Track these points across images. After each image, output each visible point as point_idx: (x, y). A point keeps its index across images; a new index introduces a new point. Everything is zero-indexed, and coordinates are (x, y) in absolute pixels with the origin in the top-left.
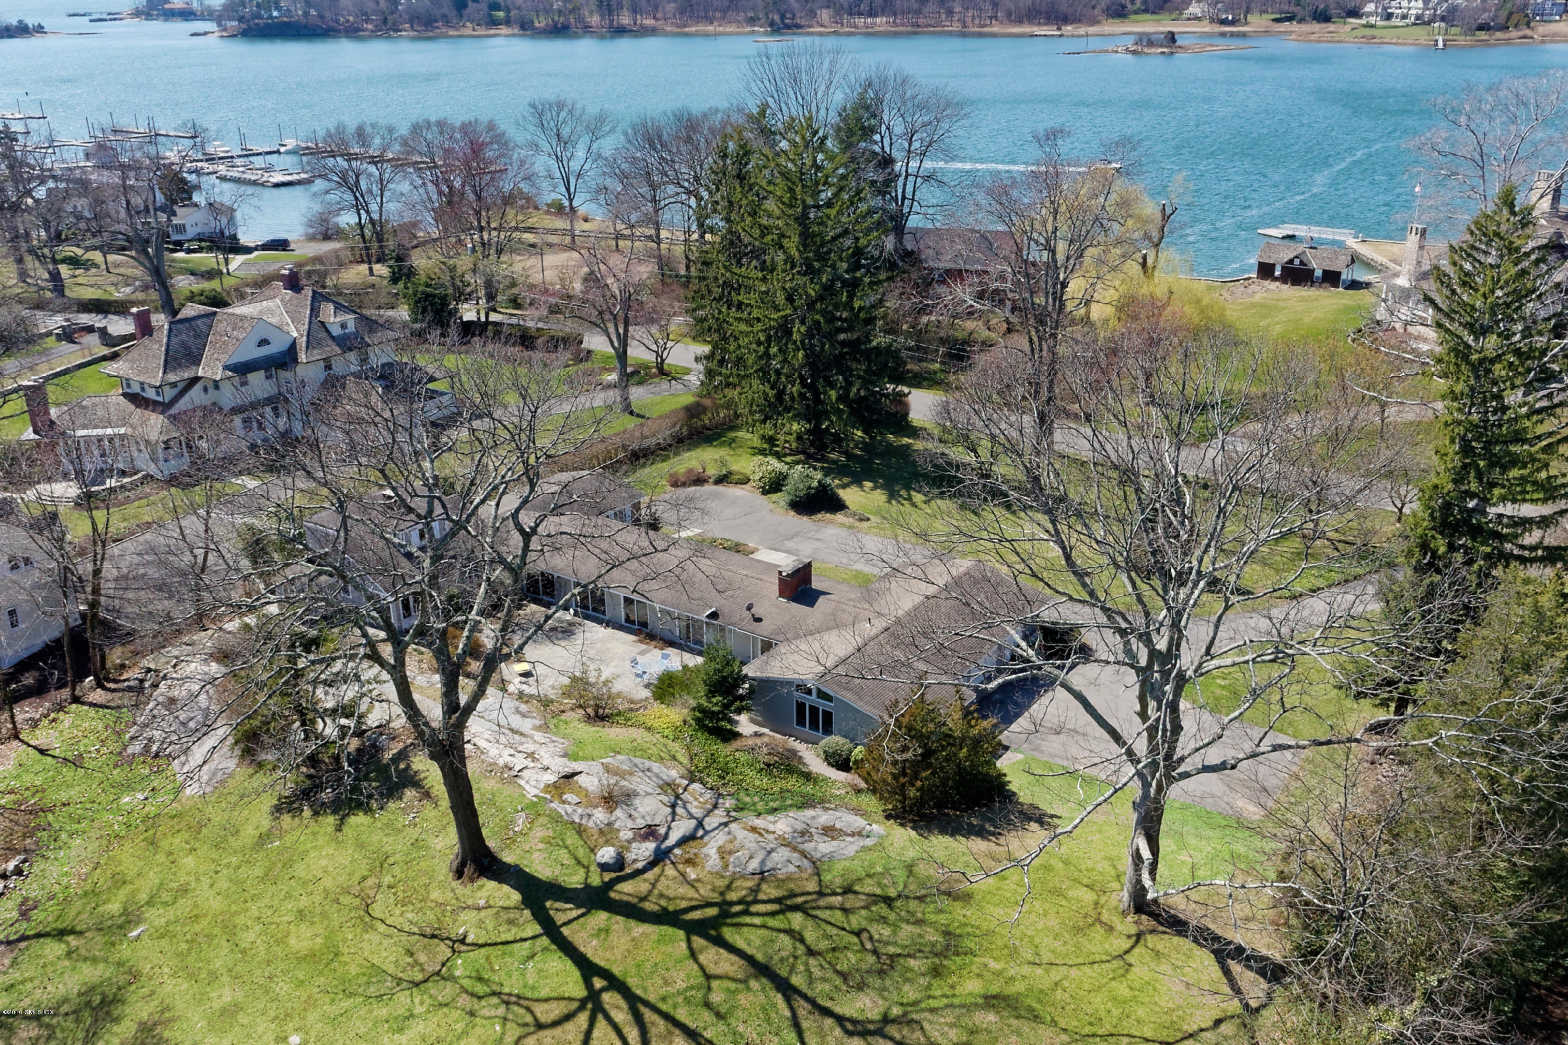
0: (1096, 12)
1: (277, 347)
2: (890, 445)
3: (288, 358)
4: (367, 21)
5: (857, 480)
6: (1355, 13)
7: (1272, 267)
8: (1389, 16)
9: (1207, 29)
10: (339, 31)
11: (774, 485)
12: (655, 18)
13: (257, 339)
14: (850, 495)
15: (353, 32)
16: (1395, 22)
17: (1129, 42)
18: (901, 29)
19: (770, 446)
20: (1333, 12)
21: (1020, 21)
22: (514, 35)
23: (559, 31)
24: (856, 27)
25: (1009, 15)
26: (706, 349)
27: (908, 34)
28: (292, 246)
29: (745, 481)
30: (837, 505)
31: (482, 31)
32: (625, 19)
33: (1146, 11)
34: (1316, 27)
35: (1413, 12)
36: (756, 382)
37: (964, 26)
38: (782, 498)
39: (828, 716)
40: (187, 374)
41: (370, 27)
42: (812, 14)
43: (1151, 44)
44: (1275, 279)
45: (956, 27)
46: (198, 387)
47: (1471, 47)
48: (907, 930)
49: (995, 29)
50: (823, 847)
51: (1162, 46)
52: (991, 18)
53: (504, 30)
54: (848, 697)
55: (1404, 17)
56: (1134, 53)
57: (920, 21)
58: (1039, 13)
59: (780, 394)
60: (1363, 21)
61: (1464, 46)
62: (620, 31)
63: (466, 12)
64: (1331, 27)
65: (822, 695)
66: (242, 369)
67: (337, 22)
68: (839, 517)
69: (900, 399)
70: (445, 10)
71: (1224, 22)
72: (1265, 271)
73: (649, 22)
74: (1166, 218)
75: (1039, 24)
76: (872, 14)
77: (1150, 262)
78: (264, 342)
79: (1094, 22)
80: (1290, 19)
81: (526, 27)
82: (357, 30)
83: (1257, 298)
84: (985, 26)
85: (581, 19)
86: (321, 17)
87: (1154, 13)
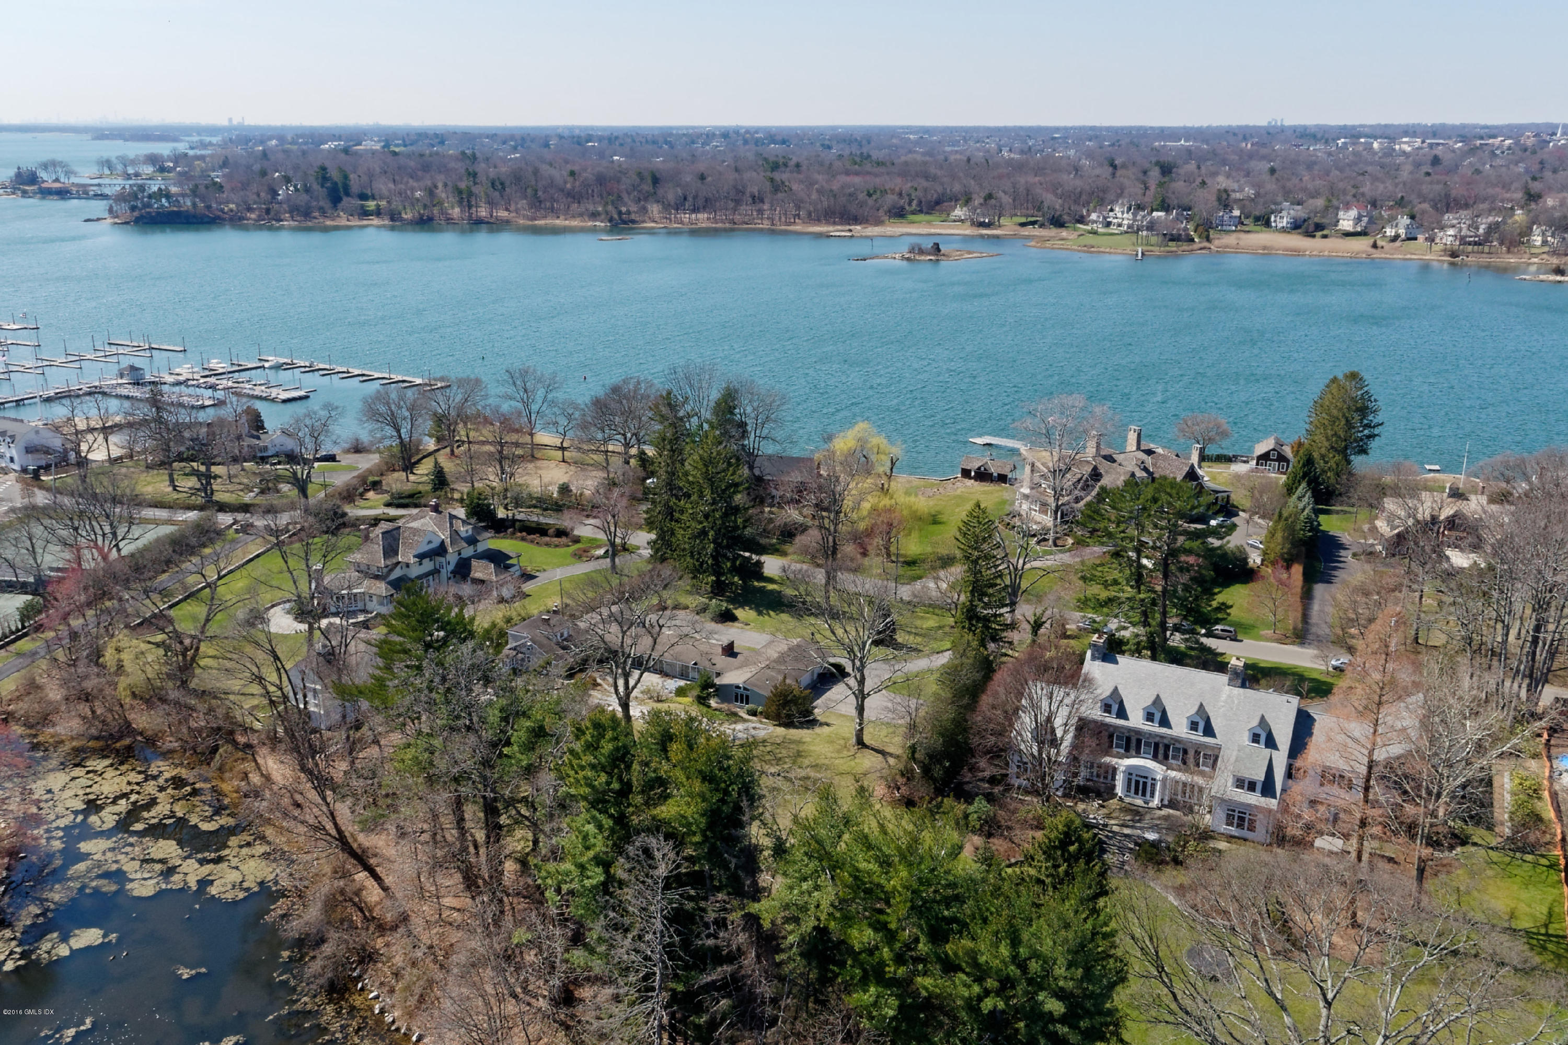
0: (881, 213)
1: (435, 544)
2: (754, 587)
3: (441, 550)
4: (250, 209)
5: (742, 605)
6: (1081, 220)
7: (970, 471)
8: (1109, 224)
9: (968, 232)
10: (224, 219)
11: (702, 610)
12: (507, 209)
13: (426, 541)
14: (739, 613)
15: (236, 221)
16: (1113, 229)
17: (904, 250)
18: (720, 225)
19: (696, 590)
20: (1066, 217)
21: (818, 221)
22: (384, 226)
23: (424, 223)
24: (682, 223)
25: (810, 214)
26: (653, 536)
27: (725, 230)
28: (338, 458)
29: (686, 608)
30: (734, 619)
31: (355, 222)
32: (483, 213)
33: (921, 211)
34: (1052, 232)
35: (1126, 222)
36: (688, 559)
37: (773, 224)
38: (708, 615)
39: (747, 697)
40: (394, 561)
41: (253, 216)
42: (644, 210)
43: (922, 252)
44: (970, 478)
45: (766, 225)
46: (399, 567)
47: (1165, 257)
48: (784, 751)
49: (798, 228)
50: (753, 732)
51: (930, 254)
52: (795, 216)
53: (376, 221)
54: (755, 689)
55: (1120, 225)
56: (908, 259)
57: (737, 218)
58: (834, 213)
59: (701, 564)
60: (1089, 228)
61: (1159, 257)
62: (477, 224)
63: (340, 206)
64: (1064, 233)
65: (745, 689)
66: (421, 557)
67: (222, 210)
68: (736, 624)
69: (759, 564)
70: (321, 203)
71: (982, 225)
72: (966, 473)
73: (503, 214)
74: (893, 464)
75: (835, 223)
76: (695, 210)
77: (886, 486)
78: (430, 542)
79: (878, 222)
80: (1033, 223)
81: (395, 219)
82: (241, 219)
83: (959, 492)
84: (790, 224)
85: (443, 212)
86: (209, 207)
87: (927, 213)
